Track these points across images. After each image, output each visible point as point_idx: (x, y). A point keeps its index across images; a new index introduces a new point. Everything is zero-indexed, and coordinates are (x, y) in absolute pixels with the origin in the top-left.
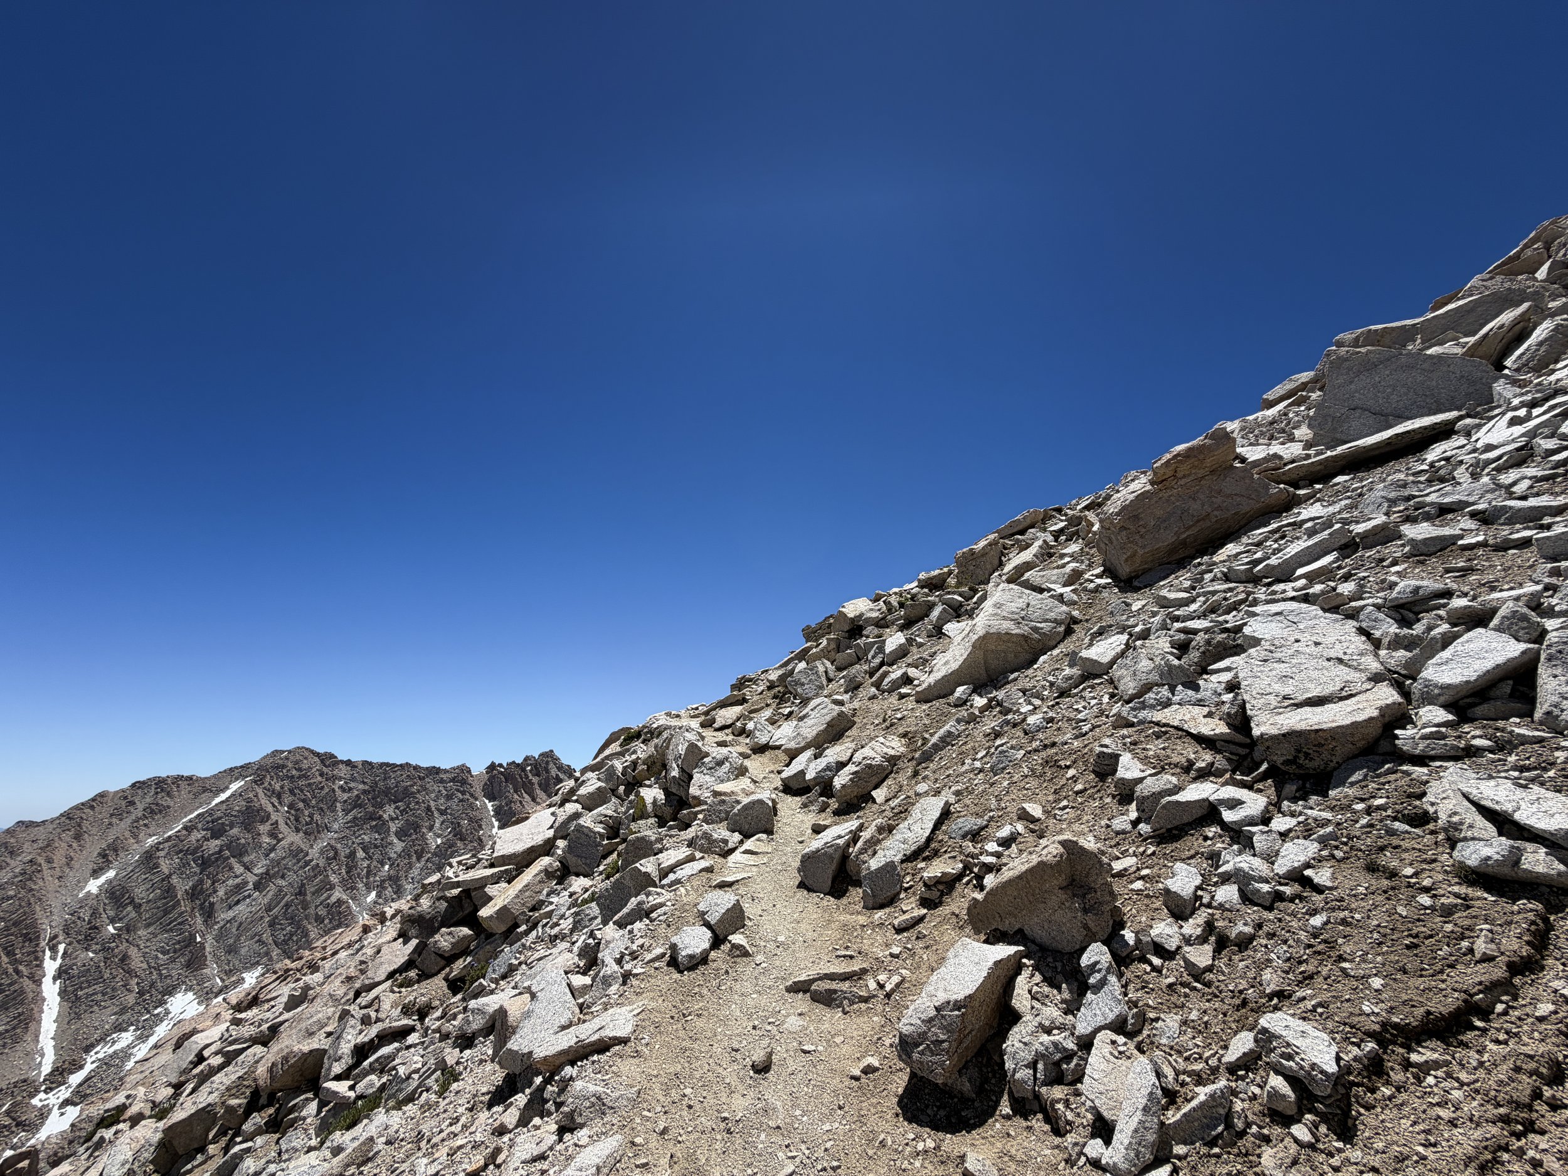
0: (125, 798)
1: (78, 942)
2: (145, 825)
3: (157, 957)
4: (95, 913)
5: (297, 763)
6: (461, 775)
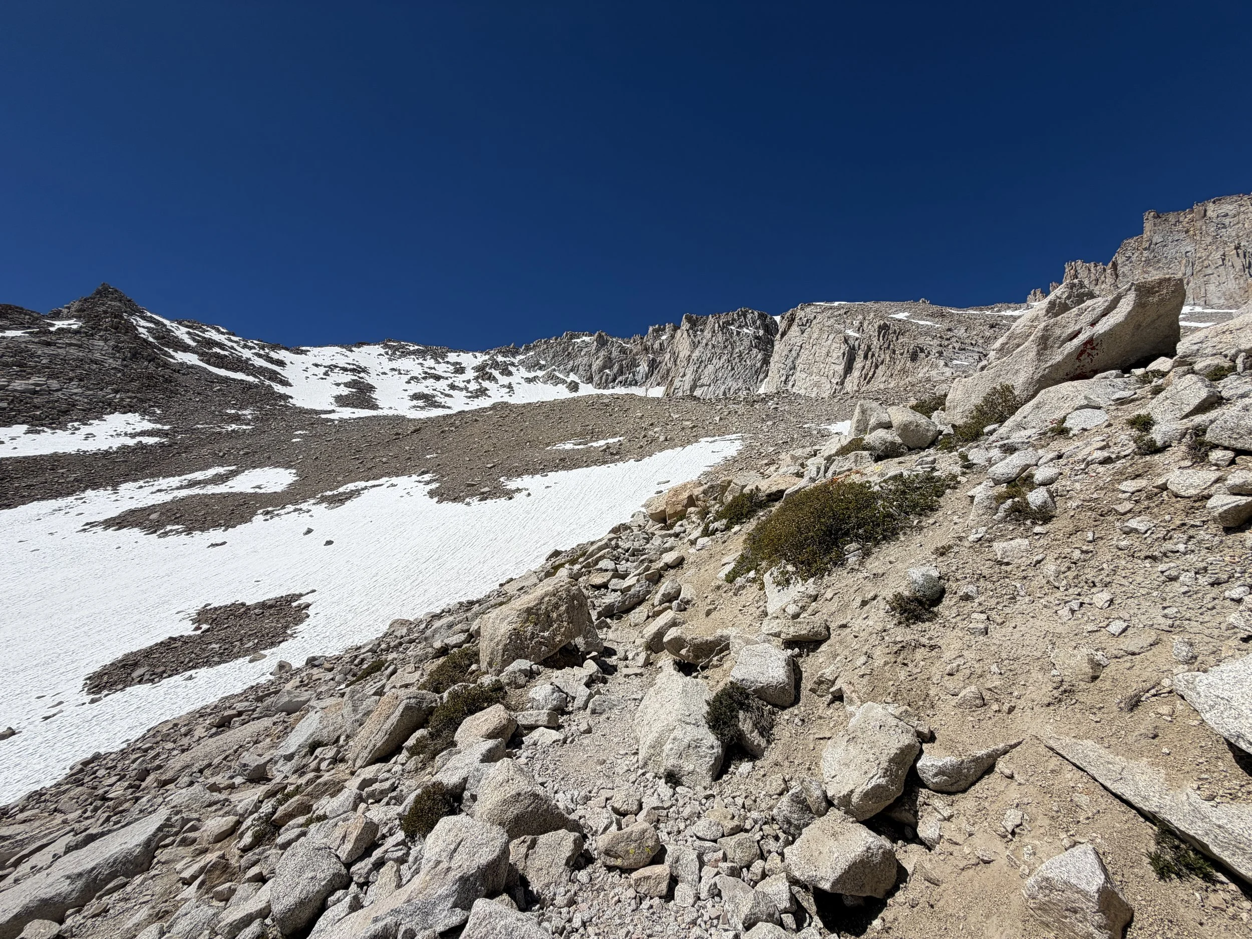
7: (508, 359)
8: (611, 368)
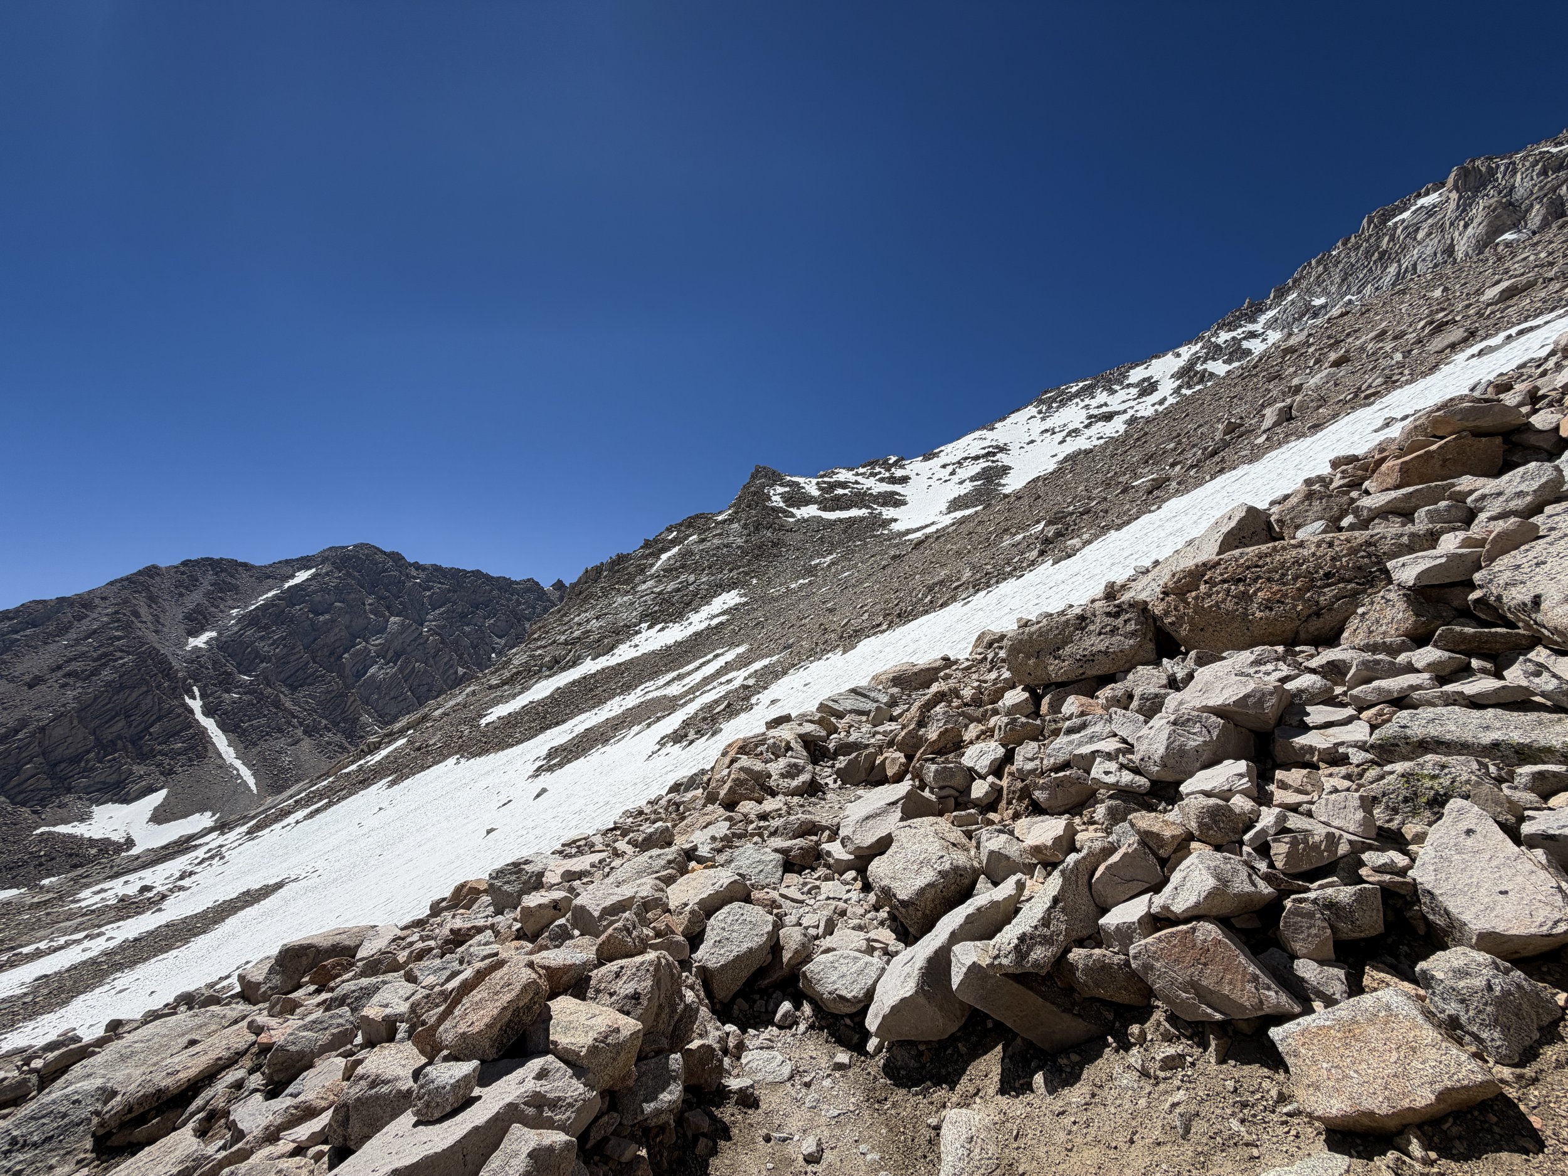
0: (183, 573)
1: (215, 685)
2: (221, 598)
3: (307, 702)
4: (215, 663)
5: (367, 556)
6: (532, 586)
7: (1240, 331)
8: (1515, 226)
